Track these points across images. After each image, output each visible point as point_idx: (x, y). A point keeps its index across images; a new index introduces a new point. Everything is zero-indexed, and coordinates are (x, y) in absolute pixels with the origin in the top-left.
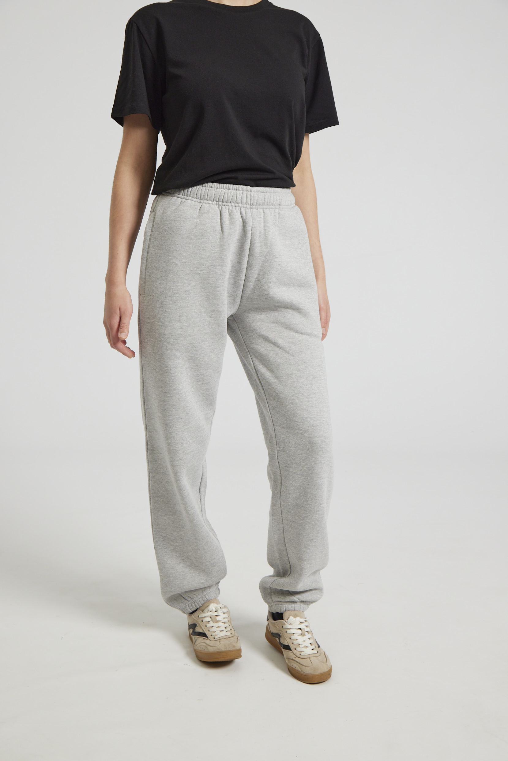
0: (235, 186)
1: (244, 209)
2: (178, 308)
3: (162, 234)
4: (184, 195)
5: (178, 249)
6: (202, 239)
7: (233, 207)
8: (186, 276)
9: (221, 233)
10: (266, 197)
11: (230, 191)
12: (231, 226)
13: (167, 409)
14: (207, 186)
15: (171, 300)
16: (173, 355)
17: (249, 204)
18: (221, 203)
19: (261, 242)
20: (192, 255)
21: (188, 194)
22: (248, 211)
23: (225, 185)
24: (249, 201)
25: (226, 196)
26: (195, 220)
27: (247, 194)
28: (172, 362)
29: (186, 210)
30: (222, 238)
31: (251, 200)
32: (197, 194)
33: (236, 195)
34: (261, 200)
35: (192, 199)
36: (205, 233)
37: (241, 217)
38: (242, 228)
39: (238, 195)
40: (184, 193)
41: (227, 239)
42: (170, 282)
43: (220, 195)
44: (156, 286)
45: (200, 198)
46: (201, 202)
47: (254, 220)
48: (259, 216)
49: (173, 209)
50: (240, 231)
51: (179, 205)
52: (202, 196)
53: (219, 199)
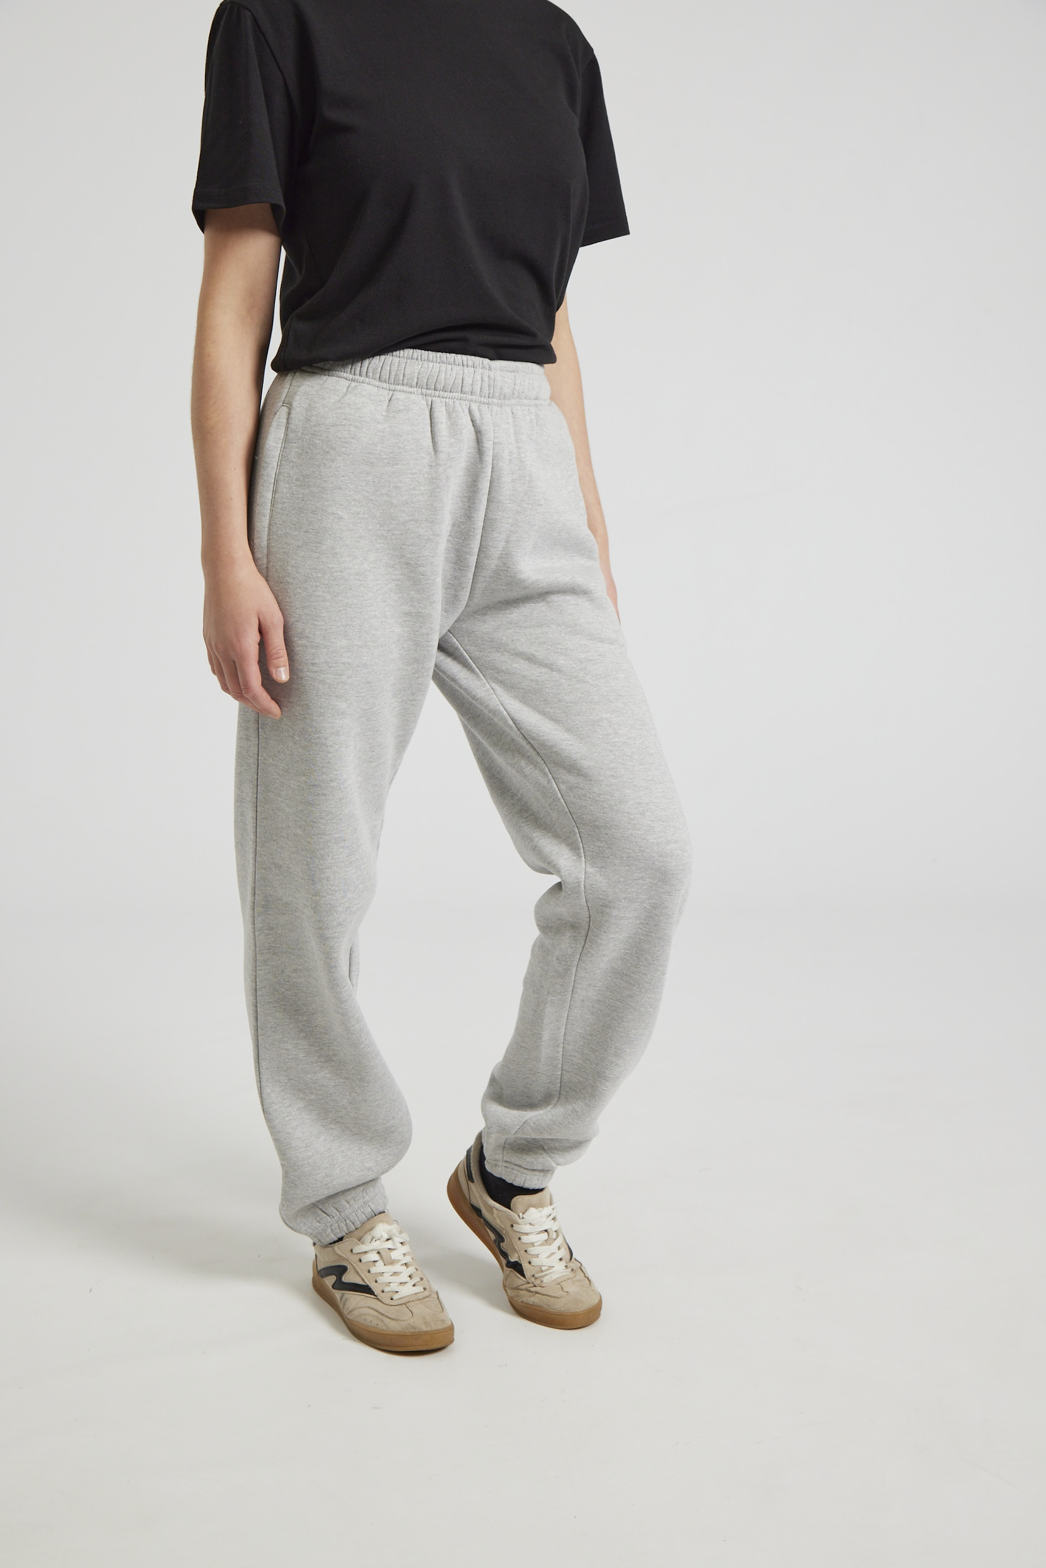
0: (459, 356)
1: (478, 404)
2: (342, 608)
4: (352, 372)
5: (344, 485)
6: (393, 464)
7: (455, 400)
8: (359, 541)
9: (433, 453)
10: (518, 382)
11: (450, 367)
12: (453, 440)
13: (315, 820)
14: (402, 355)
15: (329, 592)
17: (487, 394)
18: (430, 392)
19: (512, 474)
21: (362, 371)
22: (484, 408)
23: (439, 354)
24: (487, 388)
25: (442, 376)
26: (380, 426)
27: (482, 374)
28: (329, 723)
29: (361, 405)
30: (434, 464)
31: (489, 386)
32: (383, 371)
33: (462, 376)
34: (509, 387)
35: (372, 383)
36: (400, 453)
37: (471, 422)
38: (474, 444)
39: (465, 376)
40: (353, 370)
41: (445, 467)
42: (326, 555)
43: (429, 376)
44: (293, 562)
45: (387, 380)
46: (391, 388)
47: (497, 428)
48: (506, 421)
49: (332, 400)
50: (469, 451)
51: (345, 394)
52: (393, 377)
53: (427, 382)
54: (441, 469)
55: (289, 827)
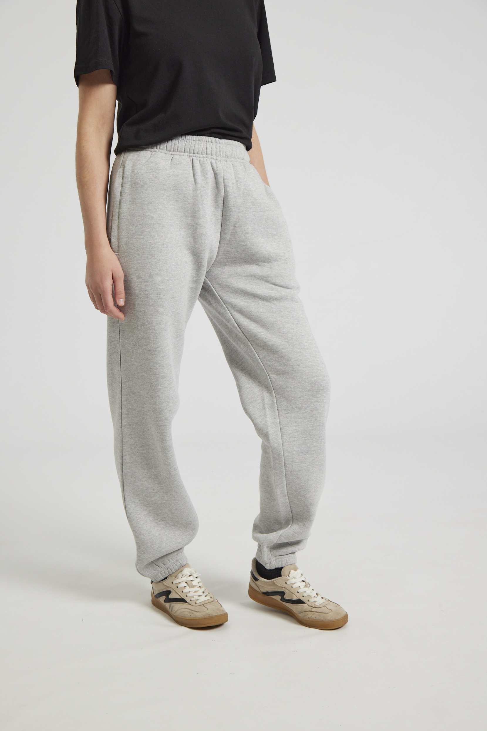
0: (204, 137)
1: (215, 160)
2: (157, 262)
3: (133, 187)
5: (153, 201)
6: (175, 190)
7: (204, 158)
8: (162, 229)
9: (194, 184)
10: (234, 150)
11: (200, 142)
12: (203, 178)
13: (151, 367)
15: (150, 255)
16: (156, 311)
17: (219, 155)
18: (191, 154)
19: (234, 194)
20: (166, 207)
22: (218, 162)
23: (194, 136)
24: (219, 152)
25: (197, 147)
26: (168, 172)
27: (216, 146)
29: (158, 162)
30: (195, 189)
31: (220, 151)
33: (206, 146)
34: (229, 152)
35: (163, 152)
36: (178, 184)
37: (212, 169)
38: (214, 180)
39: (207, 146)
41: (200, 191)
42: (147, 237)
43: (190, 147)
44: (131, 242)
45: (170, 150)
46: (172, 154)
47: (225, 172)
48: (229, 168)
49: (144, 161)
50: (212, 183)
51: (150, 158)
52: (172, 148)
53: (189, 150)
54: (198, 192)
55: (138, 373)
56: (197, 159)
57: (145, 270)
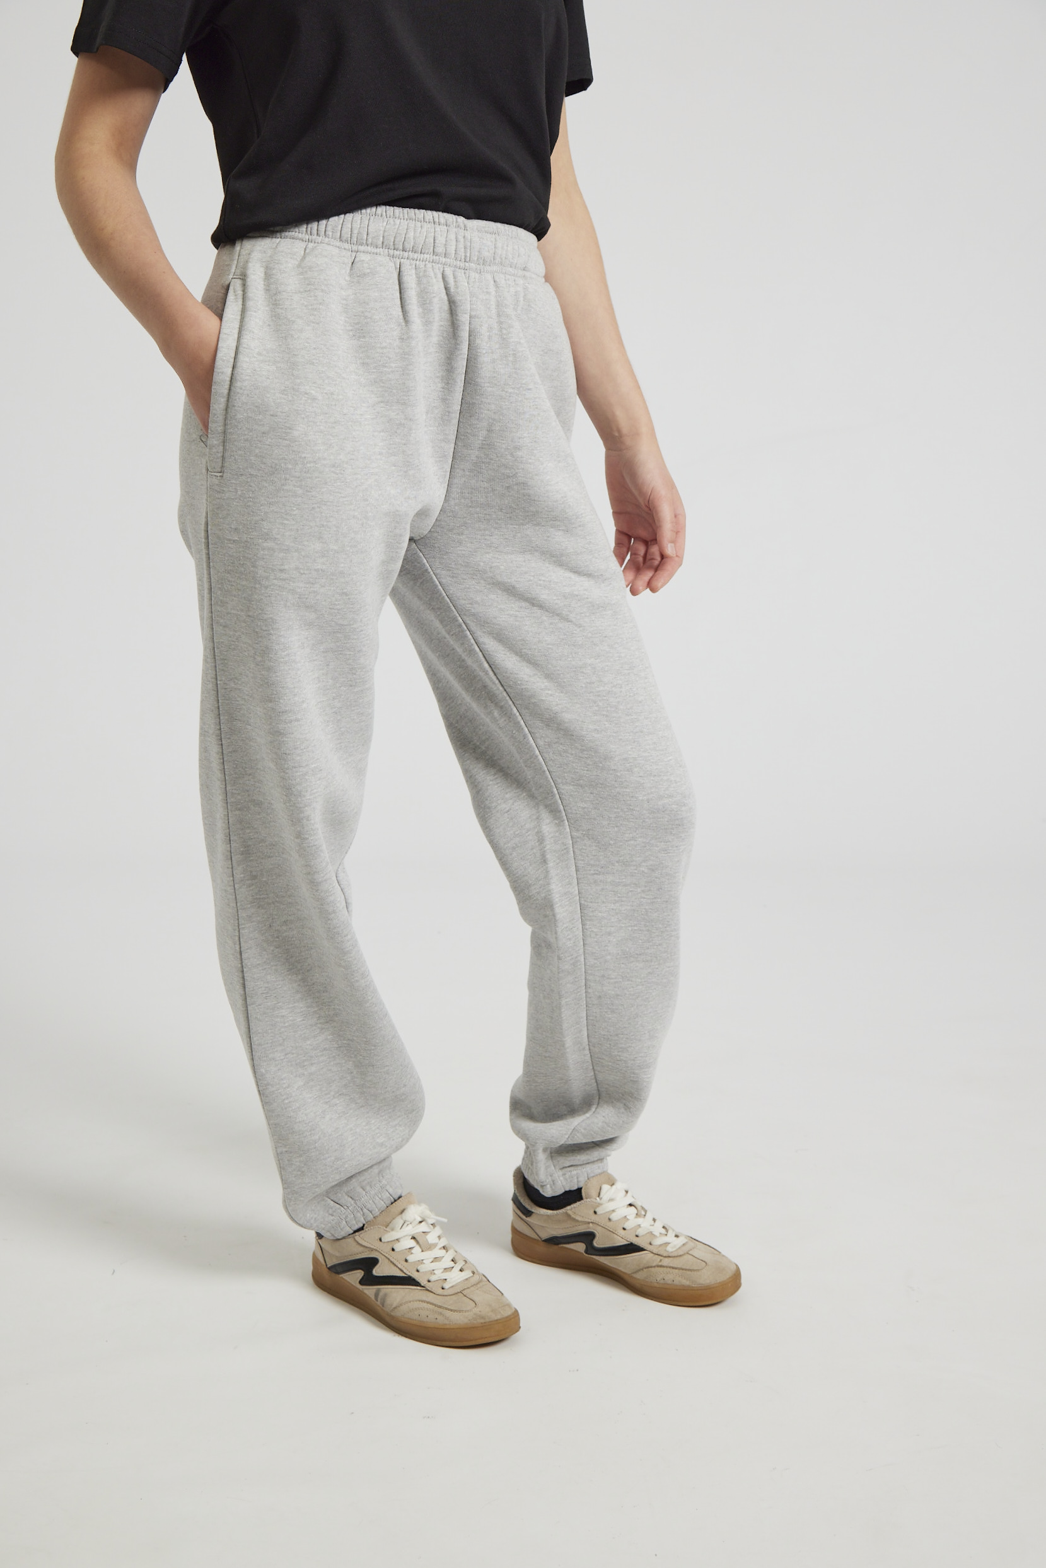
0: (429, 212)
1: (452, 269)
4: (309, 232)
6: (359, 337)
7: (427, 263)
9: (404, 324)
10: (499, 245)
11: (419, 224)
12: (421, 310)
14: (364, 212)
17: (463, 257)
18: (398, 253)
21: (319, 229)
22: (460, 274)
23: (406, 210)
24: (463, 249)
25: (411, 234)
26: (344, 293)
27: (456, 234)
29: (323, 267)
30: (404, 336)
31: (465, 248)
32: (344, 229)
33: (433, 234)
34: (489, 251)
35: (332, 243)
36: (368, 323)
37: (444, 291)
38: (448, 316)
39: (436, 235)
40: (309, 229)
41: (417, 340)
43: (396, 234)
45: (349, 240)
46: (353, 249)
47: (474, 299)
48: (485, 290)
49: (291, 265)
50: (442, 323)
51: (304, 257)
52: (355, 236)
53: (394, 242)
54: (413, 343)
56: (411, 265)
57: (286, 522)
